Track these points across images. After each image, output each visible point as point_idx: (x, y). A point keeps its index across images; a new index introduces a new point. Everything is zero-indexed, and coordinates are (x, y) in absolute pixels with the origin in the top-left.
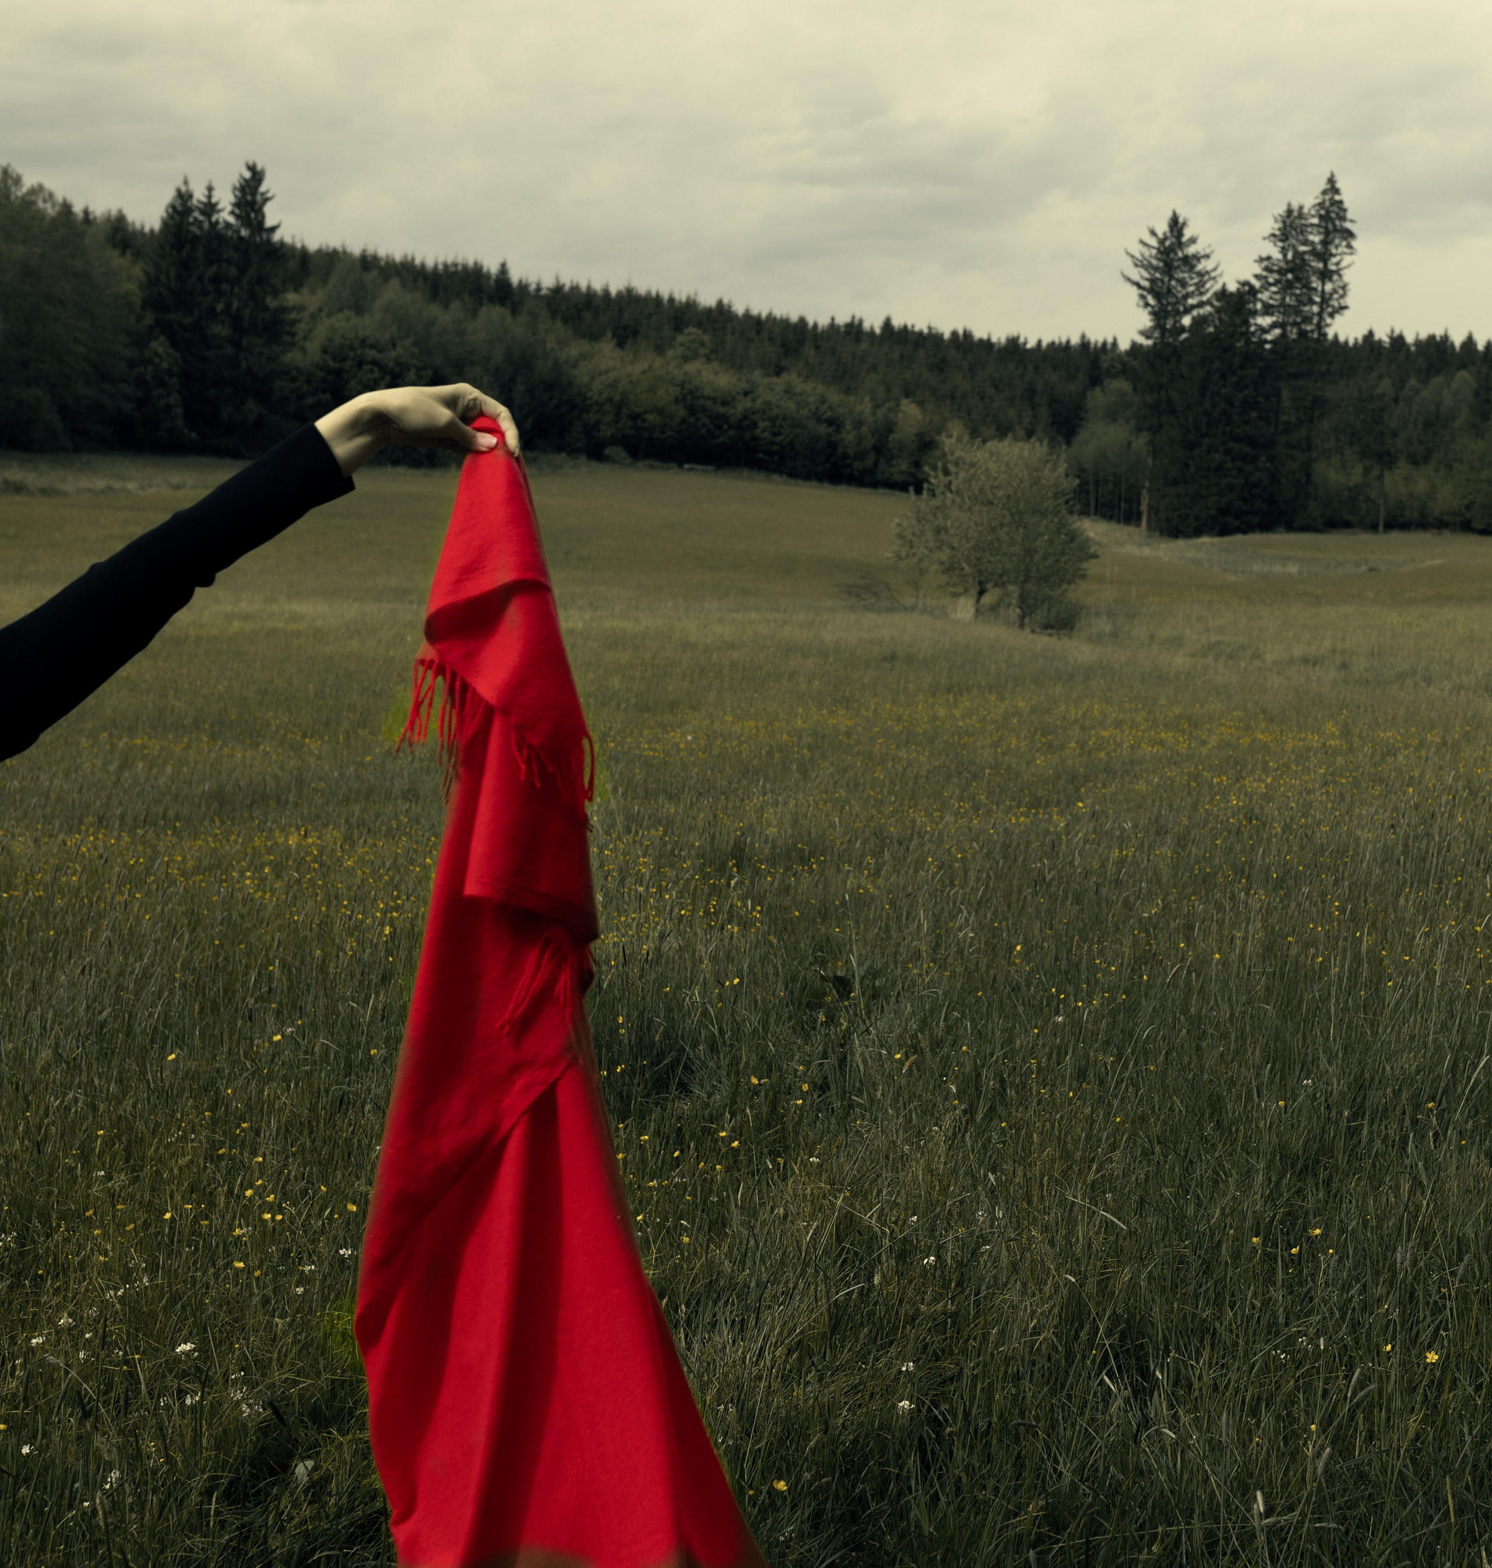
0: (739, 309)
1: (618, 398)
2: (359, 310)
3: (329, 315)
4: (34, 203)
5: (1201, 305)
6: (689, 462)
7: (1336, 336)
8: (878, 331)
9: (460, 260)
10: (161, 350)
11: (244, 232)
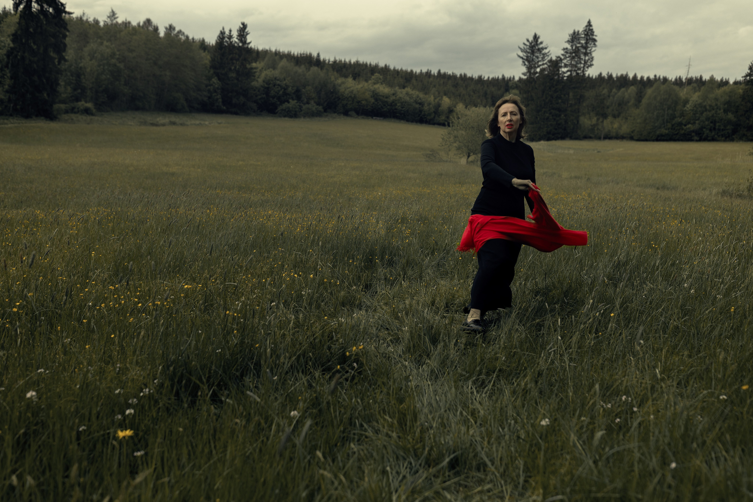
0: (392, 68)
1: (353, 96)
2: (274, 68)
3: (265, 70)
4: (178, 36)
5: (543, 64)
6: (375, 116)
7: (589, 75)
8: (436, 74)
9: (305, 53)
10: (215, 81)
11: (240, 44)
